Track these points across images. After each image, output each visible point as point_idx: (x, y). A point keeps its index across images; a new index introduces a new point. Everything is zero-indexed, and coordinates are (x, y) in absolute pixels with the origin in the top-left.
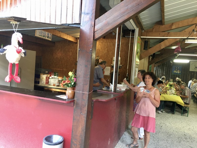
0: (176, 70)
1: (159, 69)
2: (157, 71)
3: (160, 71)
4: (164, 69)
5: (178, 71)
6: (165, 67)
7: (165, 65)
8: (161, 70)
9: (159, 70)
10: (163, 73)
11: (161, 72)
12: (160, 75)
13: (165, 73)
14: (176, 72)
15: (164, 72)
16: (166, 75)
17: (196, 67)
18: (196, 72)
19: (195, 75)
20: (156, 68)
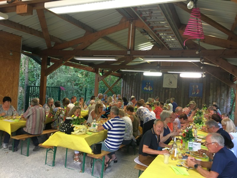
0: (147, 86)
2: (124, 88)
3: (128, 88)
4: (132, 86)
5: (149, 87)
6: (133, 83)
7: (134, 80)
8: (130, 86)
9: (127, 86)
11: (130, 89)
12: (128, 93)
13: (134, 90)
14: (147, 89)
15: (133, 89)
16: (135, 93)
17: (171, 82)
18: (171, 89)
19: (170, 92)
20: (124, 84)
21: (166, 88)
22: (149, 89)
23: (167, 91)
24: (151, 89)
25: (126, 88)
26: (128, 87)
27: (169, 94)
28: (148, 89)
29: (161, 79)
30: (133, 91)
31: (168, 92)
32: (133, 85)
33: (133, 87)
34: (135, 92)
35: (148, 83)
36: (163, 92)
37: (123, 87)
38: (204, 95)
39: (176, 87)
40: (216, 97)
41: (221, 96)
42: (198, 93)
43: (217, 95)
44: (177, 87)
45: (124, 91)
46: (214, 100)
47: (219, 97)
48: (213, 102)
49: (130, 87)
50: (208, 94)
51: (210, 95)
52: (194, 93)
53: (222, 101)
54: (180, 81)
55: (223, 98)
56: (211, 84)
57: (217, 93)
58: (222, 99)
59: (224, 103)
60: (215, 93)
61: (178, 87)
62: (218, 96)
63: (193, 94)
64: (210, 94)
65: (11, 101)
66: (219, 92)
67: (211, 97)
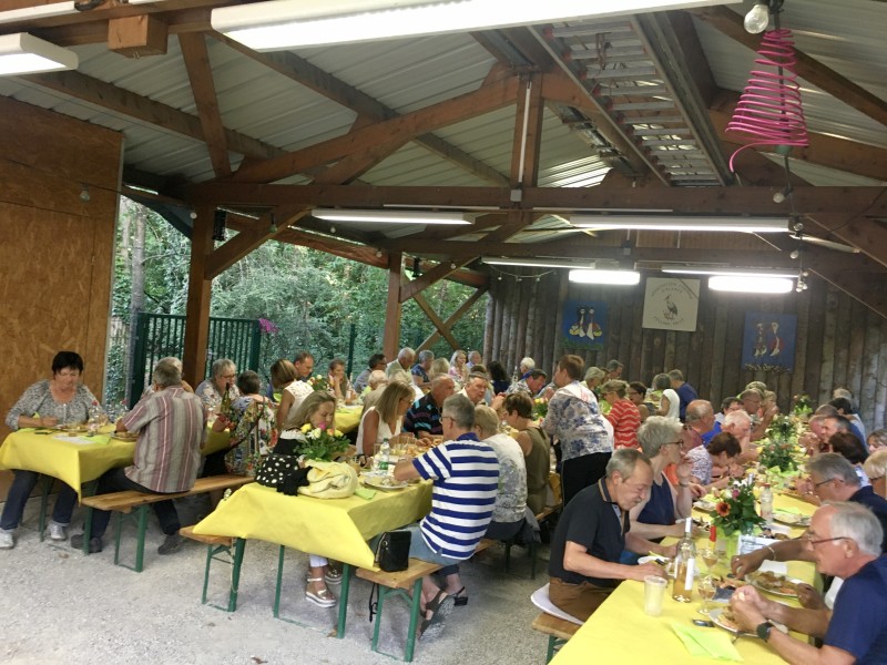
0: (582, 322)
1: (505, 317)
2: (496, 326)
3: (512, 329)
4: (527, 319)
6: (531, 310)
7: (534, 300)
8: (517, 323)
9: (505, 322)
10: (524, 339)
11: (516, 333)
12: (511, 347)
13: (533, 335)
14: (582, 334)
15: (529, 331)
16: (536, 348)
17: (674, 310)
18: (674, 334)
19: (670, 347)
20: (494, 311)
21: (654, 332)
22: (590, 335)
23: (657, 341)
24: (599, 334)
25: (504, 330)
26: (508, 326)
27: (667, 352)
28: (585, 332)
29: (636, 296)
30: (528, 338)
31: (664, 345)
32: (530, 317)
33: (529, 323)
34: (537, 343)
35: (587, 312)
36: (644, 346)
37: (492, 326)
38: (802, 360)
39: (693, 329)
40: (848, 366)
41: (866, 363)
42: (776, 351)
43: (851, 362)
44: (697, 327)
45: (495, 340)
46: (841, 379)
47: (858, 369)
48: (834, 386)
49: (517, 327)
50: (815, 357)
51: (822, 361)
52: (764, 352)
53: (871, 382)
54: (710, 306)
55: (874, 370)
56: (830, 319)
57: (849, 352)
58: (868, 375)
59: (877, 390)
60: (843, 354)
61: (702, 328)
62: (855, 367)
63: (757, 353)
64: (822, 355)
65: (81, 368)
66: (857, 348)
67: (828, 368)
